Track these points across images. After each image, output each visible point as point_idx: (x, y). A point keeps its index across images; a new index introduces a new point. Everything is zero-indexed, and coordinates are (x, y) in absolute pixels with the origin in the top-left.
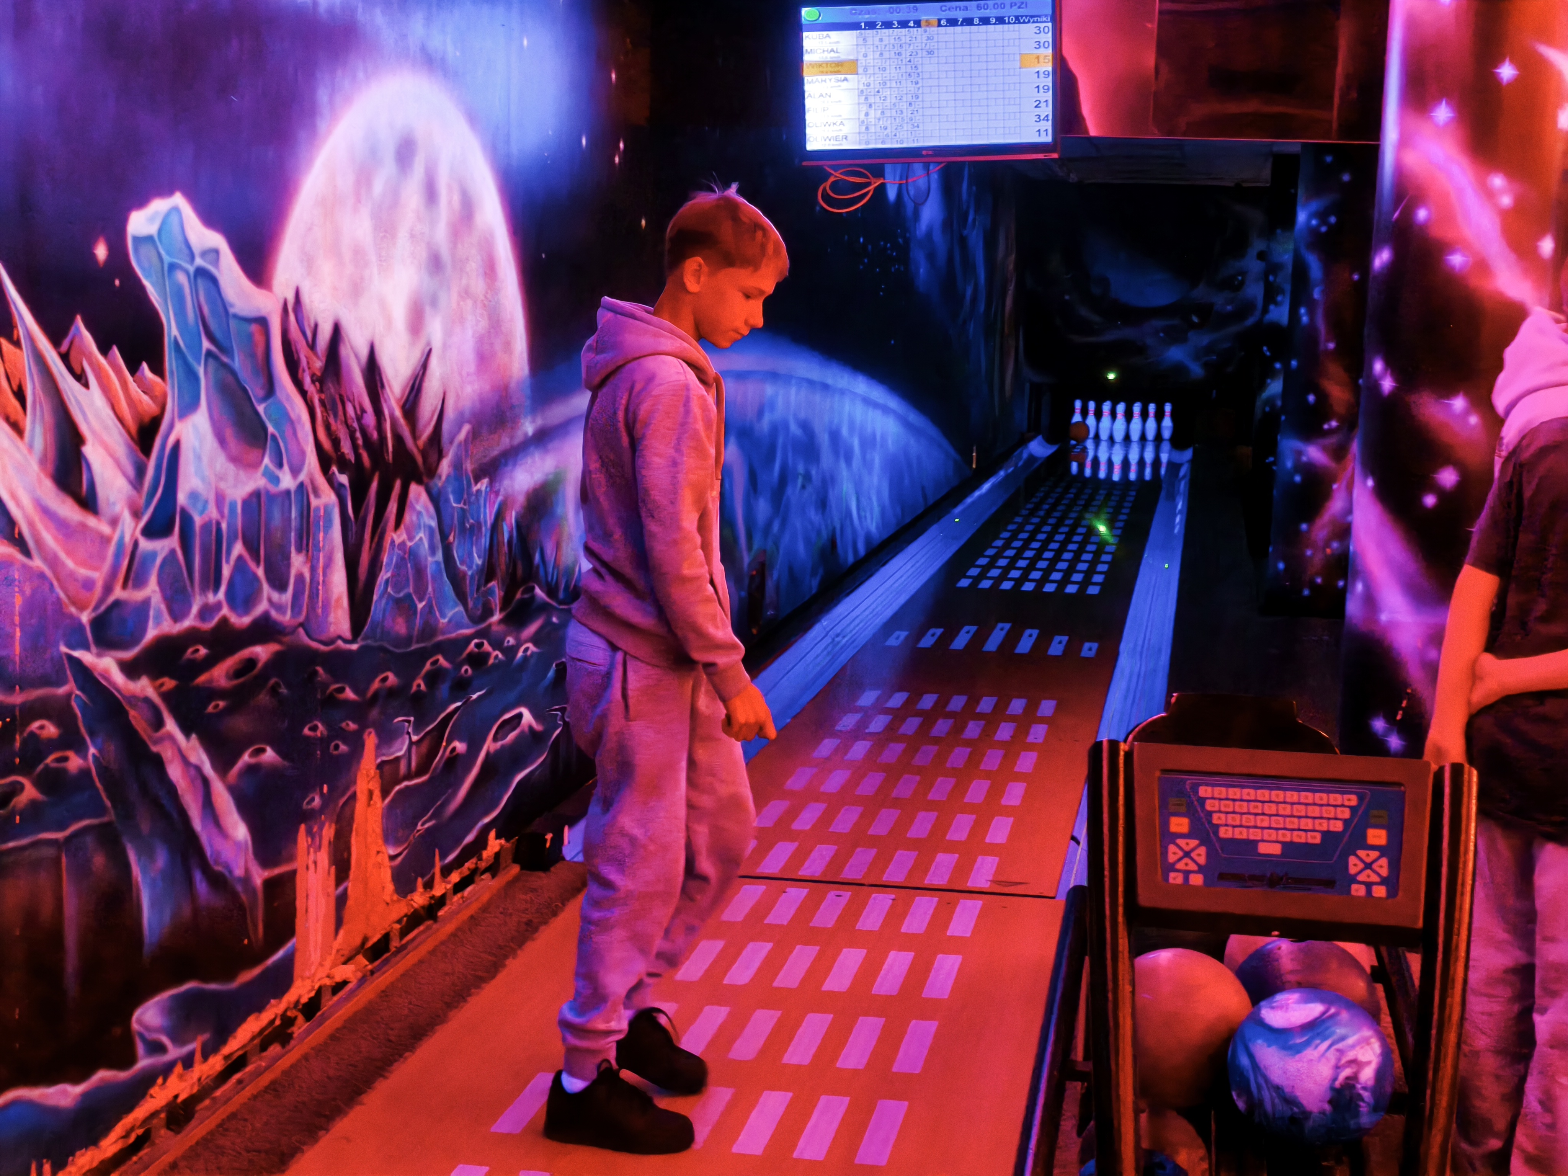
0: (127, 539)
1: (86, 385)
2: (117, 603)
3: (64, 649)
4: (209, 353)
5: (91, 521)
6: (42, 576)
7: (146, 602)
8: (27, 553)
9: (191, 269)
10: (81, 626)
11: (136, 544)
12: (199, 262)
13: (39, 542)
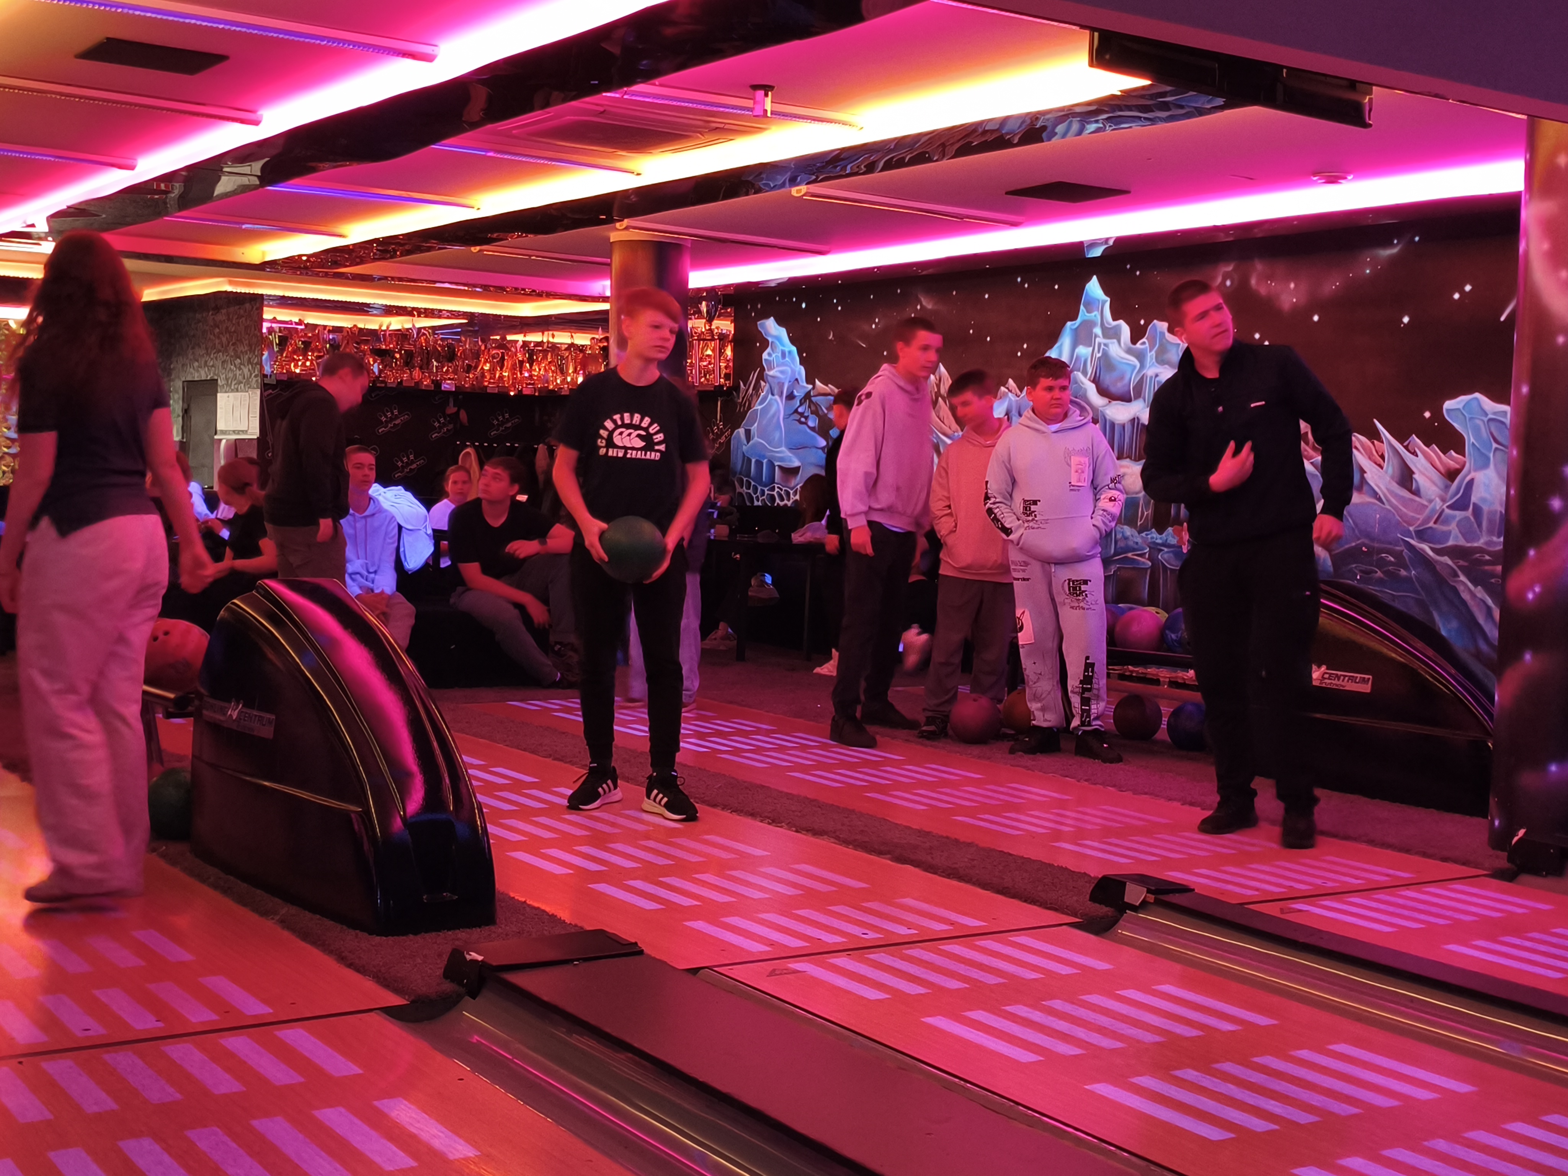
0: (1438, 508)
1: (1417, 456)
2: (1430, 528)
3: (1399, 535)
4: (1496, 449)
5: (1417, 499)
6: (1390, 511)
7: (1450, 532)
8: (1383, 503)
9: (1486, 419)
10: (1409, 531)
11: (1443, 511)
12: (1491, 416)
13: (1388, 500)
